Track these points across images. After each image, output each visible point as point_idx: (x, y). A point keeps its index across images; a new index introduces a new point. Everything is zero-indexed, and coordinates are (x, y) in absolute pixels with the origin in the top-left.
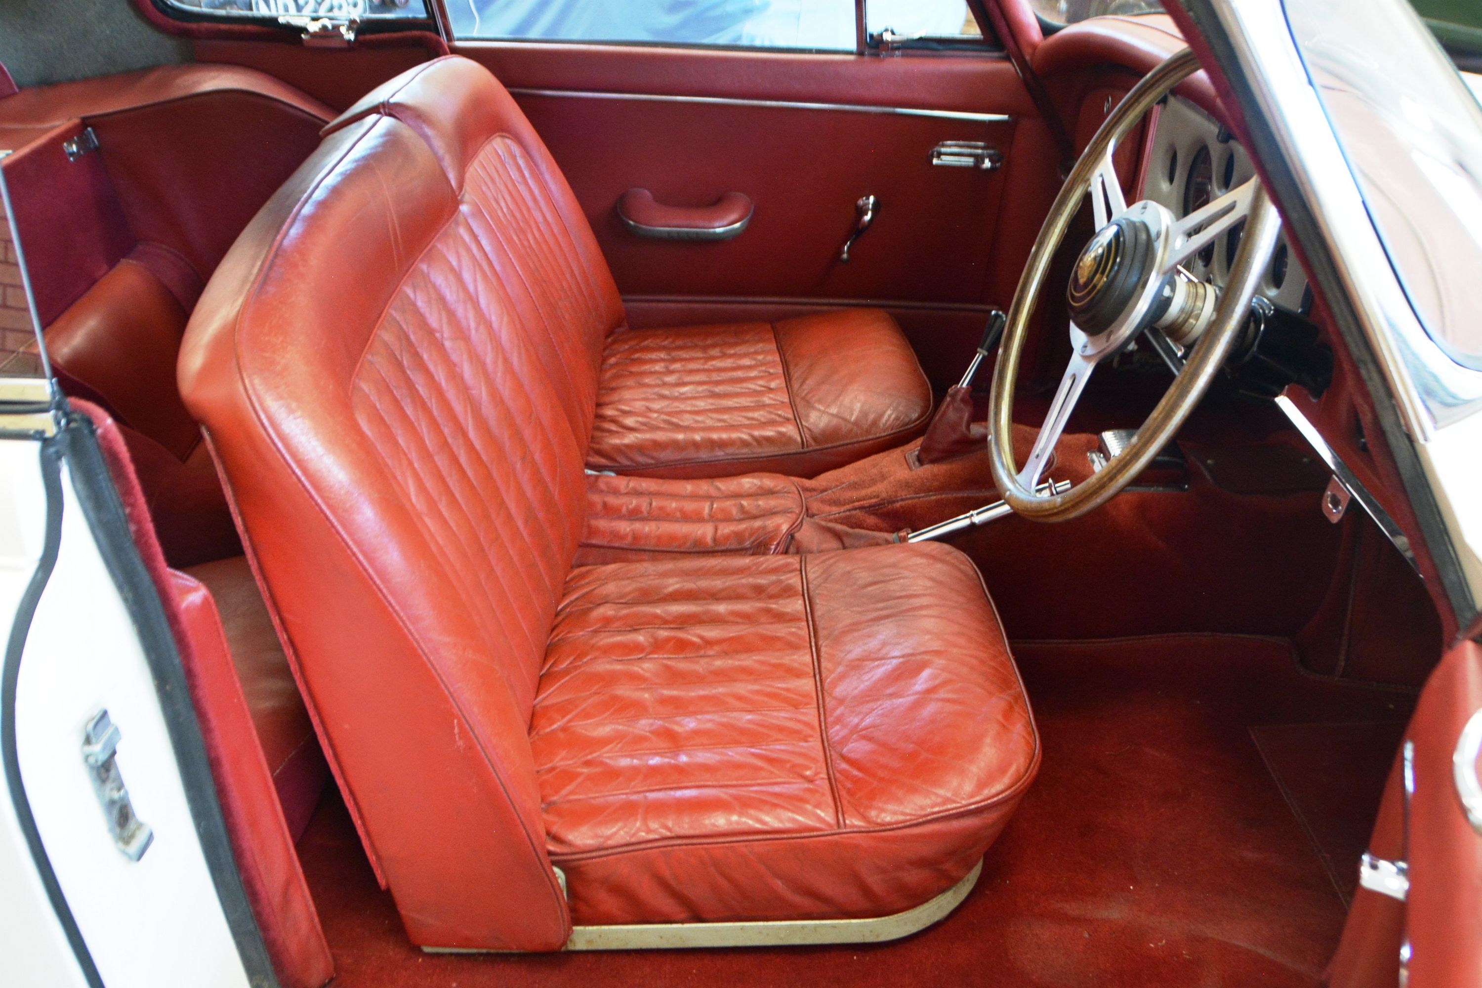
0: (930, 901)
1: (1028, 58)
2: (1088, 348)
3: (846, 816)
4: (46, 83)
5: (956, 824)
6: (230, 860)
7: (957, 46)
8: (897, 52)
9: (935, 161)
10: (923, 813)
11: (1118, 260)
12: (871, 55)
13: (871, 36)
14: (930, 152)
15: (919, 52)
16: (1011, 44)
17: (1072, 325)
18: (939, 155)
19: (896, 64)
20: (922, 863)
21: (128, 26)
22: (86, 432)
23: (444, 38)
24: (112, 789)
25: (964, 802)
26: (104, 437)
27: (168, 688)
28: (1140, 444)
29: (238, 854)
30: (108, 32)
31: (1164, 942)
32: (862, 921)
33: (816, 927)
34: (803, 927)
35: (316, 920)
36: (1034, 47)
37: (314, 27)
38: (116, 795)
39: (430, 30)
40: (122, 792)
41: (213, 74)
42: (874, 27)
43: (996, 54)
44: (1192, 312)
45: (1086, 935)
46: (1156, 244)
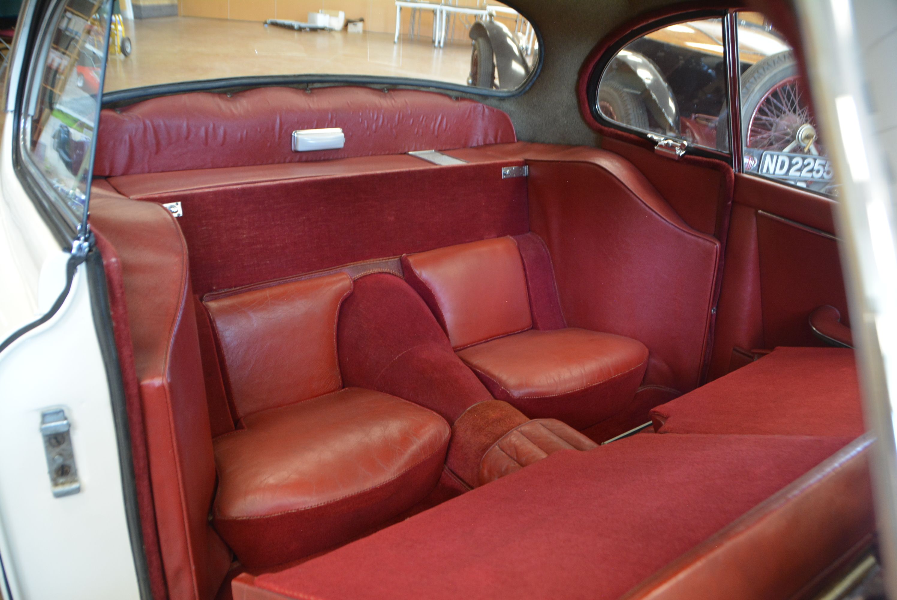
21: (575, 121)
23: (734, 169)
26: (107, 267)
30: (565, 122)
37: (662, 143)
39: (727, 162)
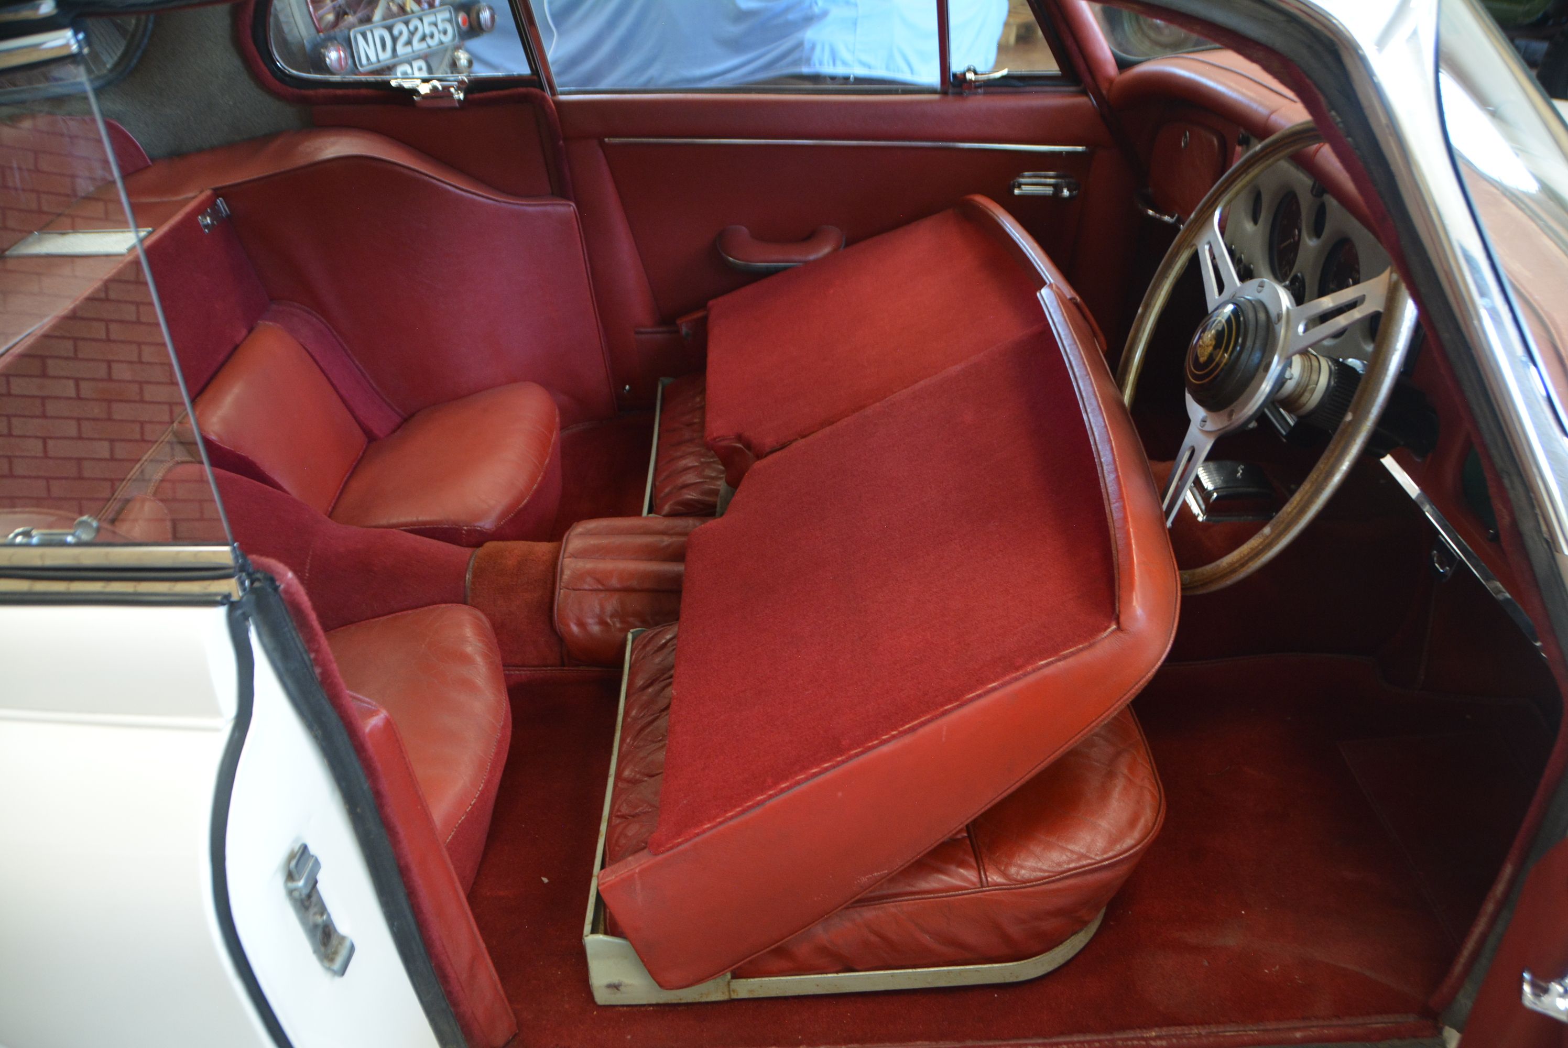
0: (1065, 943)
1: (1104, 92)
2: (1208, 423)
3: (988, 874)
4: (176, 155)
5: (1090, 878)
6: (422, 951)
7: (1037, 82)
8: (979, 90)
9: (1017, 192)
10: (1060, 869)
11: (1240, 340)
12: (954, 94)
13: (955, 75)
14: (1012, 182)
15: (999, 89)
16: (1088, 79)
17: (1189, 398)
18: (1019, 186)
19: (978, 102)
20: (1059, 912)
22: (270, 590)
23: (548, 94)
24: (315, 914)
25: (1098, 858)
26: (286, 591)
27: (359, 810)
28: (1272, 536)
29: (428, 944)
30: (231, 103)
31: (1277, 967)
32: (1004, 965)
33: (960, 972)
34: (949, 972)
35: (499, 986)
36: (1111, 81)
37: (424, 89)
38: (319, 920)
39: (534, 87)
40: (325, 917)
41: (333, 139)
42: (957, 66)
43: (1072, 89)
44: (1307, 386)
45: (1206, 963)
46: (1277, 327)
